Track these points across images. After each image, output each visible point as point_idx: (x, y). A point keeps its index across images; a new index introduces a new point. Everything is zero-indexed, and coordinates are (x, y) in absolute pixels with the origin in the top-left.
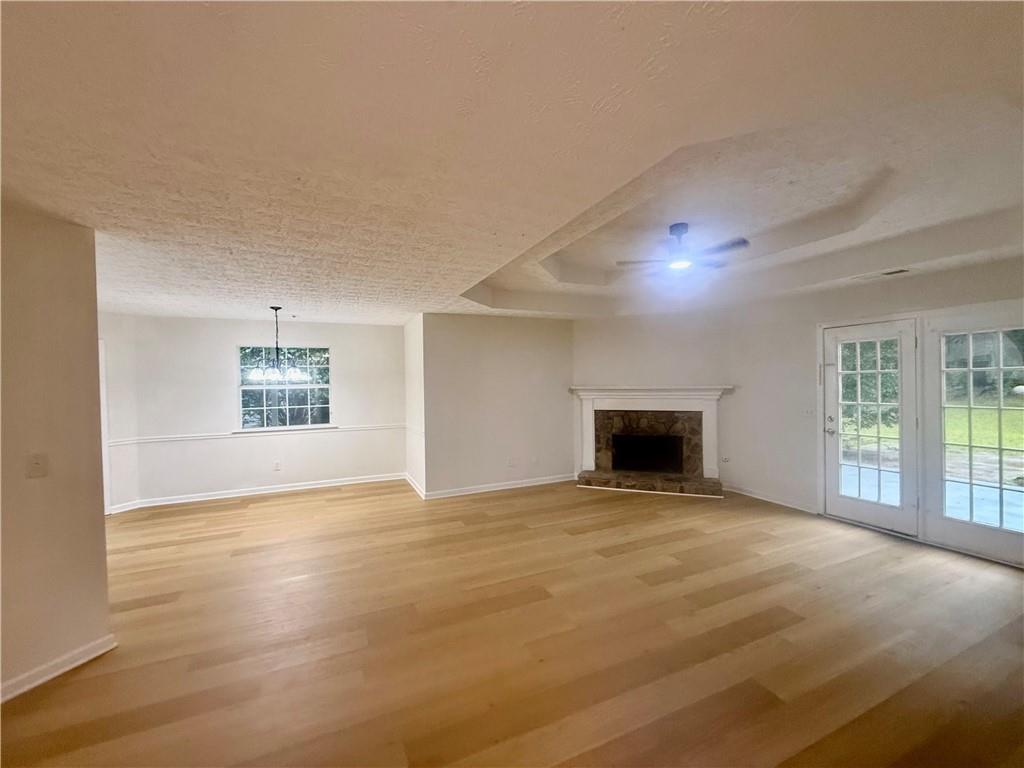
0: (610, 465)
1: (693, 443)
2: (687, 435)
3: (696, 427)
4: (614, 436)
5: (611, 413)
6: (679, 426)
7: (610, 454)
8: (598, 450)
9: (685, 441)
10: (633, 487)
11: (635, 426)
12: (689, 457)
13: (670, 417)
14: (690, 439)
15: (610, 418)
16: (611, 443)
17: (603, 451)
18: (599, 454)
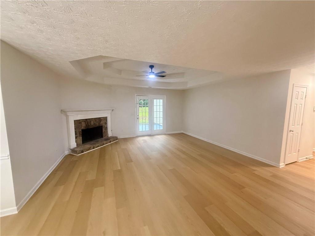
0: (81, 142)
1: (105, 127)
2: (104, 125)
3: (106, 122)
4: (82, 130)
5: (80, 121)
6: (102, 122)
7: (81, 138)
8: (76, 138)
9: (103, 127)
10: (98, 146)
11: (90, 125)
12: (105, 132)
13: (100, 119)
14: (104, 126)
15: (80, 123)
16: (81, 133)
17: (78, 138)
18: (77, 139)
